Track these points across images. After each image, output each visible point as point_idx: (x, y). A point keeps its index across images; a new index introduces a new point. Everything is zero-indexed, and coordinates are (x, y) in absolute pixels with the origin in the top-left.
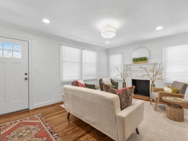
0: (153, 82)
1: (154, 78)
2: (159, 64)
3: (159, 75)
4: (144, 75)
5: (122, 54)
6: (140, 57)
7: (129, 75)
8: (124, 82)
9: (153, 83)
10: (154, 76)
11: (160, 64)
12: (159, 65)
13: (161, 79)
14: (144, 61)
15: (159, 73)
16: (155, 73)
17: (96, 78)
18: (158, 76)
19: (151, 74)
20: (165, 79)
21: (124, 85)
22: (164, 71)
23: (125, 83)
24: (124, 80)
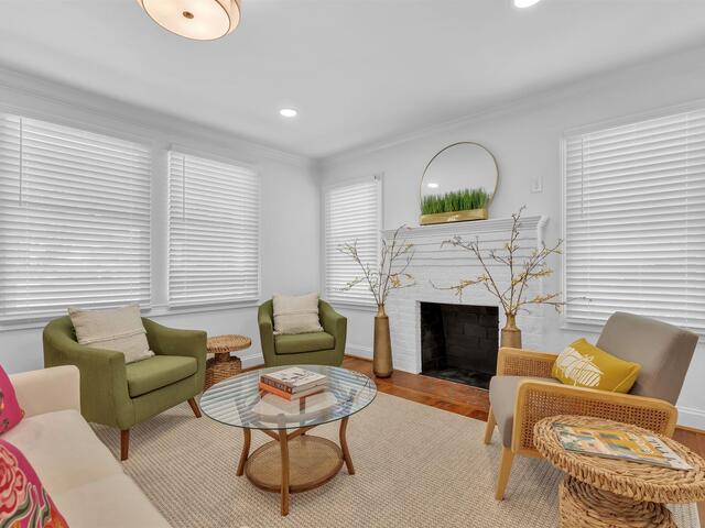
0: (511, 316)
1: (516, 295)
2: (540, 223)
3: (540, 278)
4: (471, 282)
5: (379, 183)
6: (455, 190)
7: (404, 280)
8: (381, 314)
9: (513, 324)
10: (518, 286)
11: (547, 222)
12: (544, 228)
13: (550, 301)
14: (472, 208)
15: (537, 270)
16: (519, 271)
17: (252, 297)
18: (537, 286)
19: (502, 276)
20: (570, 299)
21: (382, 328)
22: (564, 257)
23: (387, 318)
24: (381, 306)
